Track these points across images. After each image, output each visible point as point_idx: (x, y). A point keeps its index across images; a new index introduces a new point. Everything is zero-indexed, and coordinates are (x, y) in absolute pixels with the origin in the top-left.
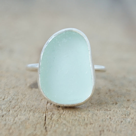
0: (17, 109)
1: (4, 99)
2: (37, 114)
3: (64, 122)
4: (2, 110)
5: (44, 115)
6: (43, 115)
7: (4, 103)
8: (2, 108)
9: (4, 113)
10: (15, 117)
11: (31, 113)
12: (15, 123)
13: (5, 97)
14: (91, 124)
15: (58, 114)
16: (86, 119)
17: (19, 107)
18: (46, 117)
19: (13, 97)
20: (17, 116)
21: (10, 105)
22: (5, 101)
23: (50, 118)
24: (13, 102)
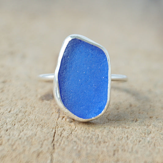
0: (23, 123)
1: (10, 112)
2: (45, 130)
3: (75, 139)
4: (7, 124)
5: (54, 131)
6: (52, 131)
7: (10, 115)
8: (7, 121)
9: (9, 127)
10: (21, 132)
11: (39, 128)
12: (20, 138)
13: (11, 109)
14: (105, 142)
15: (69, 130)
16: (100, 137)
17: (26, 121)
18: (55, 133)
19: (21, 109)
20: (23, 131)
21: (17, 118)
22: (11, 113)
23: (60, 134)
24: (20, 115)
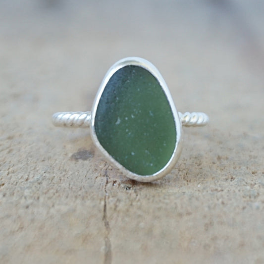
0: (52, 195)
1: (27, 180)
2: (88, 203)
3: (139, 212)
4: (25, 198)
5: (103, 203)
6: (100, 203)
7: (28, 185)
8: (25, 194)
9: (29, 201)
10: (50, 208)
11: (79, 201)
12: (51, 217)
13: (28, 176)
14: (189, 214)
15: (127, 200)
17: (55, 191)
18: (105, 206)
19: (44, 175)
20: (53, 206)
21: (40, 188)
22: (30, 182)
23: (113, 207)
24: (45, 184)
